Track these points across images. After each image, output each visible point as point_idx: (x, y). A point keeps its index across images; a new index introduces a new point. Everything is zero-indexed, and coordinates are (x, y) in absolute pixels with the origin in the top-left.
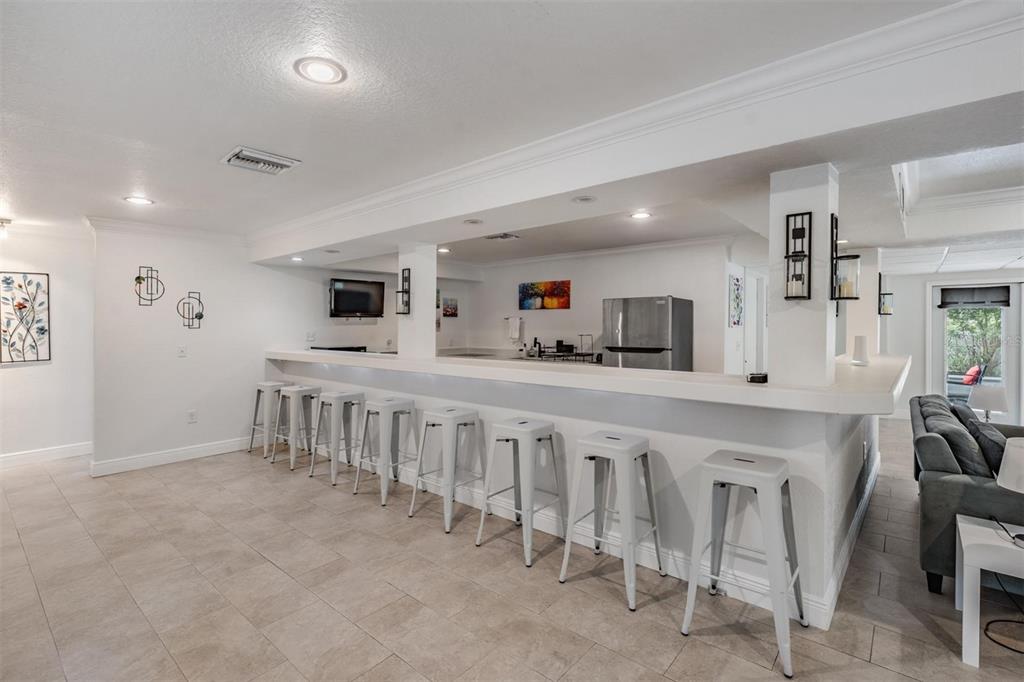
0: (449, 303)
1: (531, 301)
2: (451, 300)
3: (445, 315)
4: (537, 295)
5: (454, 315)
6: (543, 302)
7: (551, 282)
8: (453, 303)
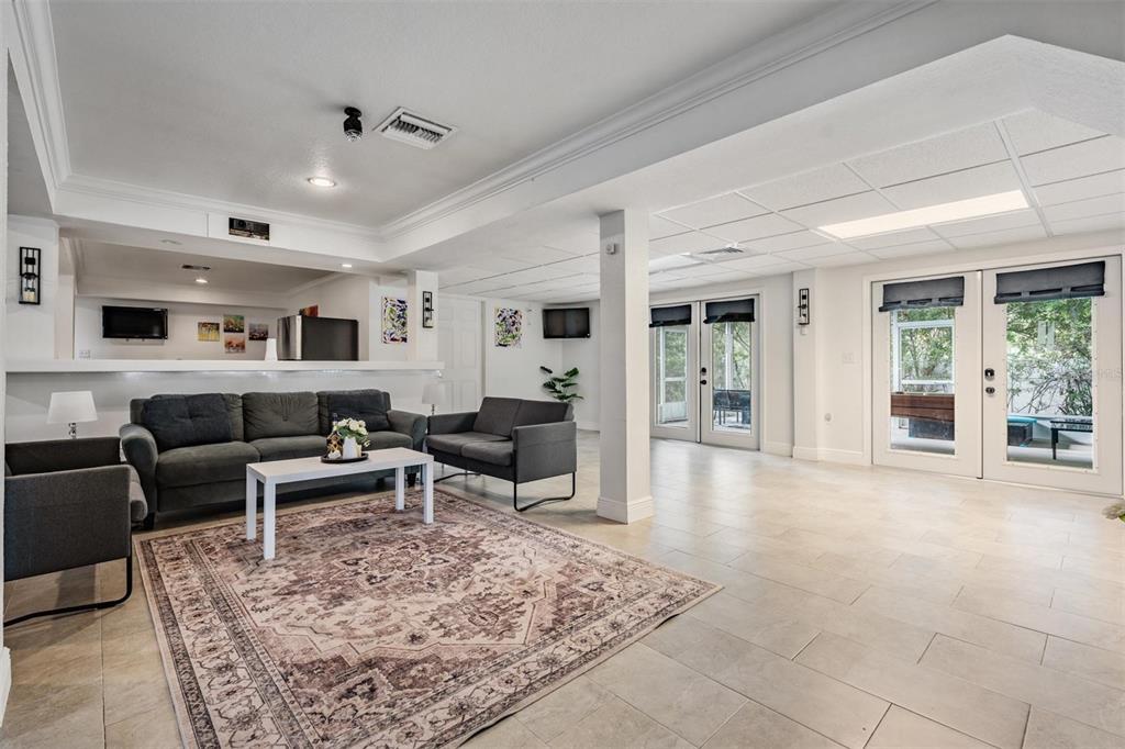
0: (257, 327)
2: (259, 325)
3: (251, 339)
5: (264, 338)
8: (263, 329)
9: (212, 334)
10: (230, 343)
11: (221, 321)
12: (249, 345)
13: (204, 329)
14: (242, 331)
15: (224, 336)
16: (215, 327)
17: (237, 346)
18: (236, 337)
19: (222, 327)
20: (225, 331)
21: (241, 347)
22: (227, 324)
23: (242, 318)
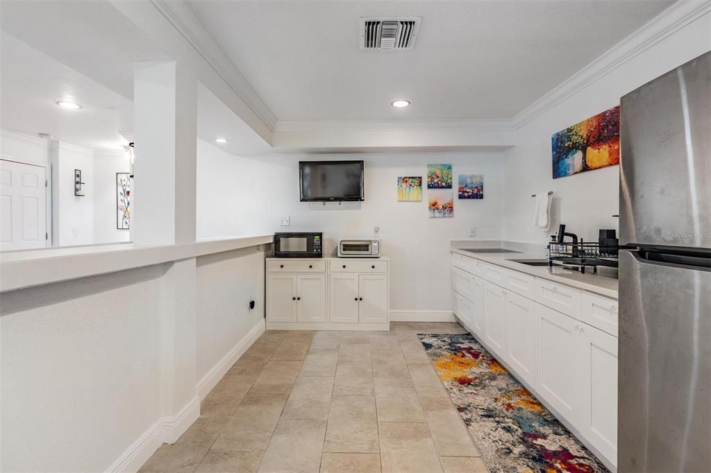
0: (469, 181)
1: (568, 161)
2: (472, 177)
3: (461, 197)
4: (575, 147)
5: (478, 195)
6: (584, 158)
7: (596, 117)
8: (476, 181)
9: (414, 192)
10: (435, 204)
11: (424, 173)
12: (459, 205)
13: (404, 185)
14: (450, 187)
15: (429, 195)
16: (417, 182)
17: (444, 208)
18: (442, 196)
19: (425, 182)
20: (429, 187)
21: (449, 208)
22: (431, 177)
23: (450, 168)
